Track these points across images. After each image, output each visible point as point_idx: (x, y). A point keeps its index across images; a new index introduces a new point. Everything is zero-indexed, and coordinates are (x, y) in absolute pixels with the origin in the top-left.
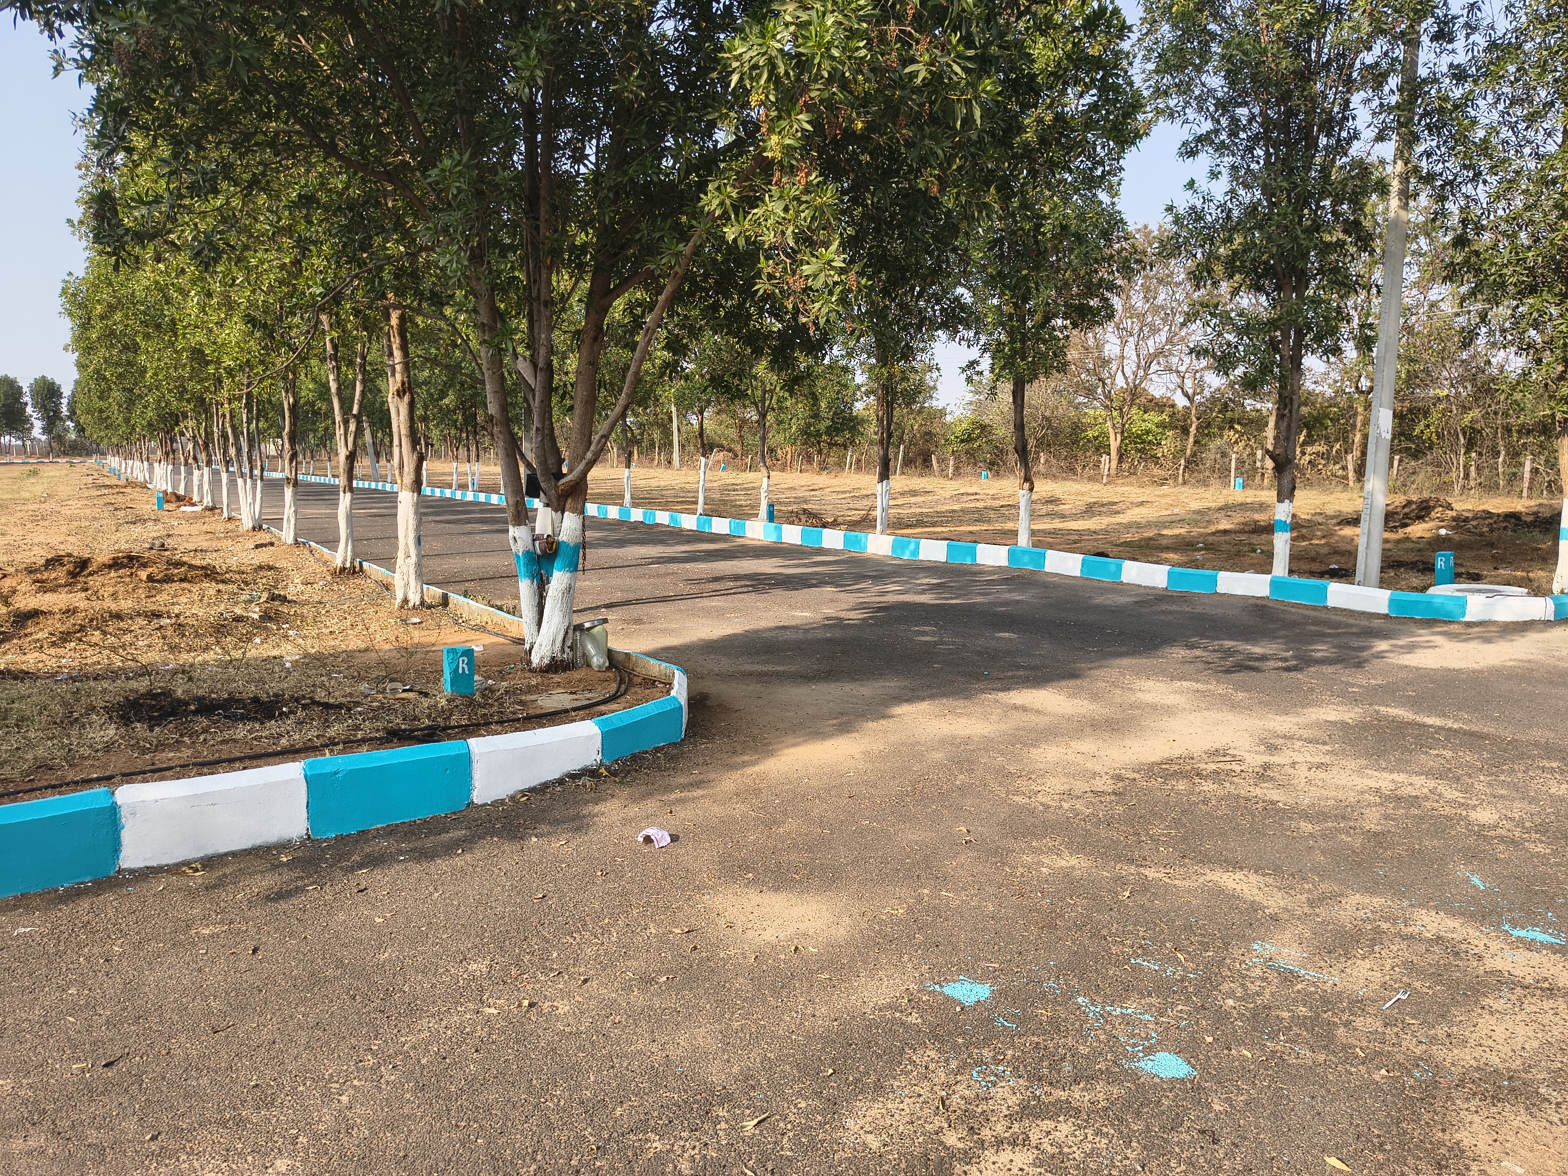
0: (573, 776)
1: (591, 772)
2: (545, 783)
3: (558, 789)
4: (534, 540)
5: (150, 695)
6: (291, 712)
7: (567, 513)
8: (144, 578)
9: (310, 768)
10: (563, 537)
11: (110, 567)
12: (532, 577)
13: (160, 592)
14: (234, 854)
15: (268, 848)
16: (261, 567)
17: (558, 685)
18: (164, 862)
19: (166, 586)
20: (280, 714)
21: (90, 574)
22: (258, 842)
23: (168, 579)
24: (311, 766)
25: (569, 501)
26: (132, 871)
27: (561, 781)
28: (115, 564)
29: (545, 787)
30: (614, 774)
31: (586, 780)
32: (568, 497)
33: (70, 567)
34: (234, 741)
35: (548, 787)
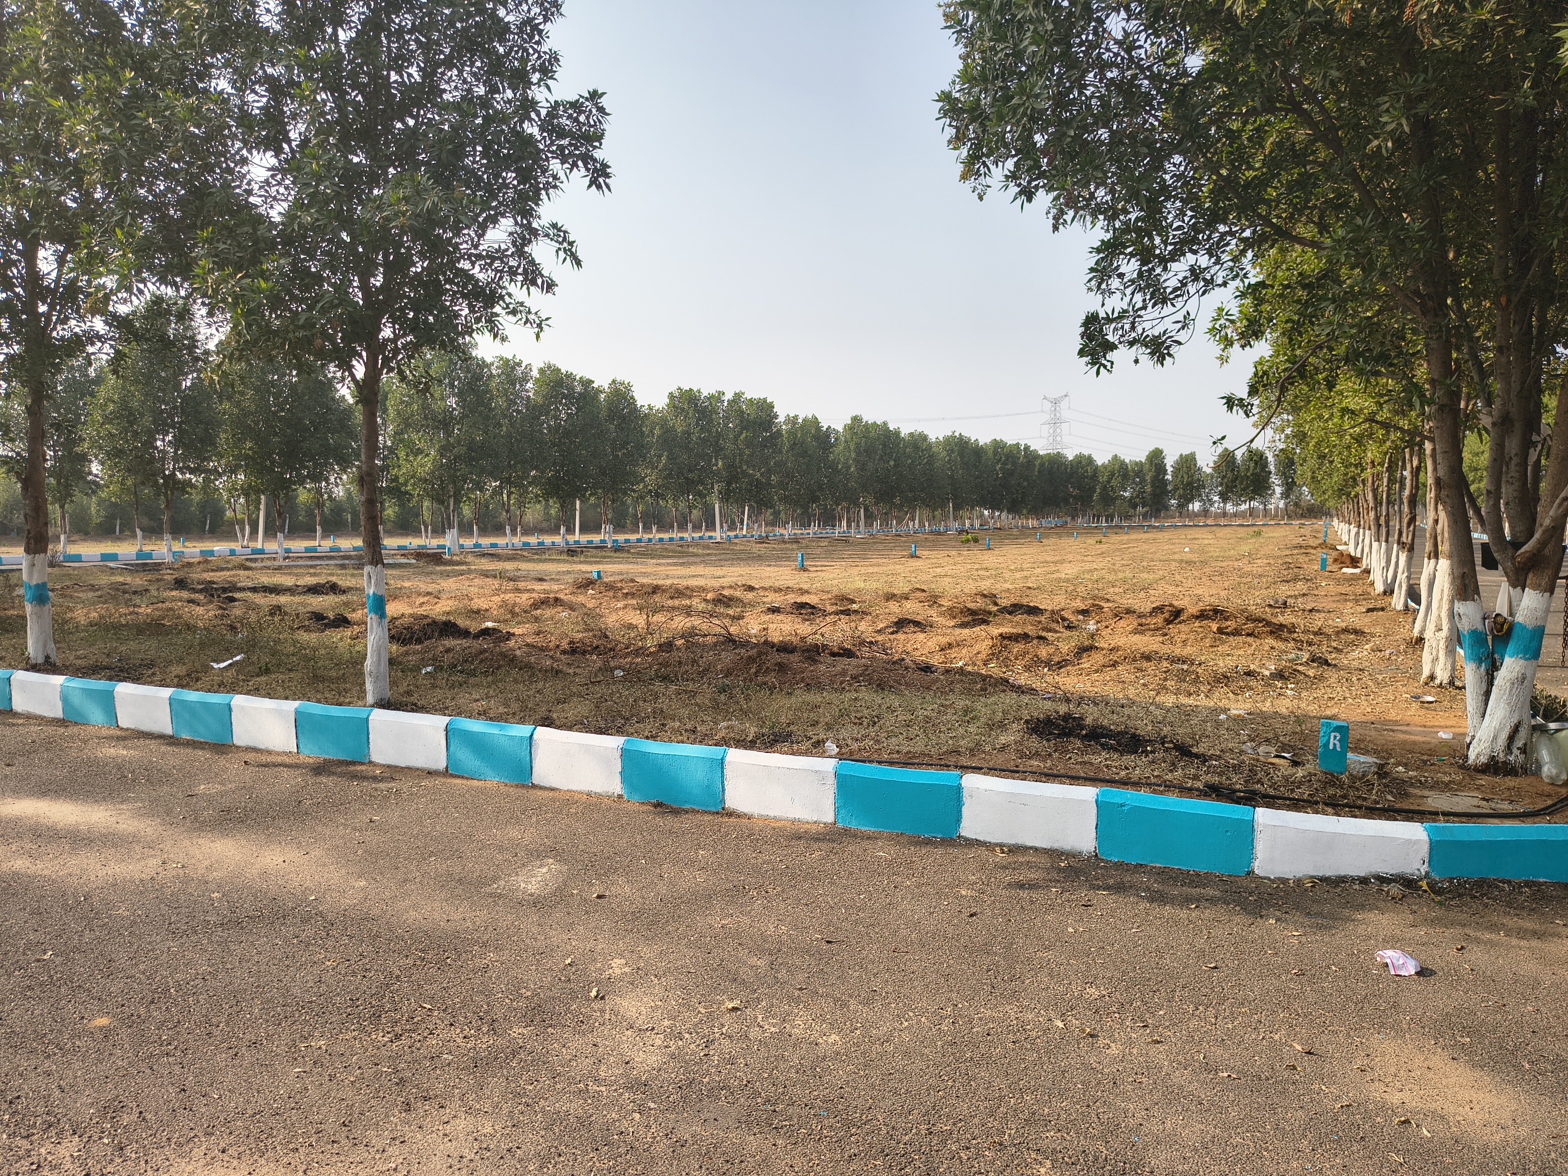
0: (1382, 879)
1: (1408, 883)
2: (1345, 877)
3: (1357, 887)
4: (1484, 619)
5: (1067, 717)
6: (1151, 752)
7: (1527, 589)
8: (1215, 630)
9: (1102, 795)
10: (1519, 618)
11: (1197, 617)
12: (1479, 661)
13: (1224, 642)
14: (1036, 849)
15: (1062, 853)
16: (1346, 630)
17: (1478, 788)
18: (988, 840)
19: (1231, 638)
20: (1142, 752)
21: (1180, 623)
22: (1056, 846)
23: (1236, 633)
24: (1103, 794)
25: (1530, 575)
26: (967, 839)
27: (1364, 881)
28: (1202, 616)
29: (1341, 880)
30: (1439, 892)
31: (1395, 889)
32: (1529, 570)
33: (1167, 615)
34: (1091, 764)
35: (1344, 882)
